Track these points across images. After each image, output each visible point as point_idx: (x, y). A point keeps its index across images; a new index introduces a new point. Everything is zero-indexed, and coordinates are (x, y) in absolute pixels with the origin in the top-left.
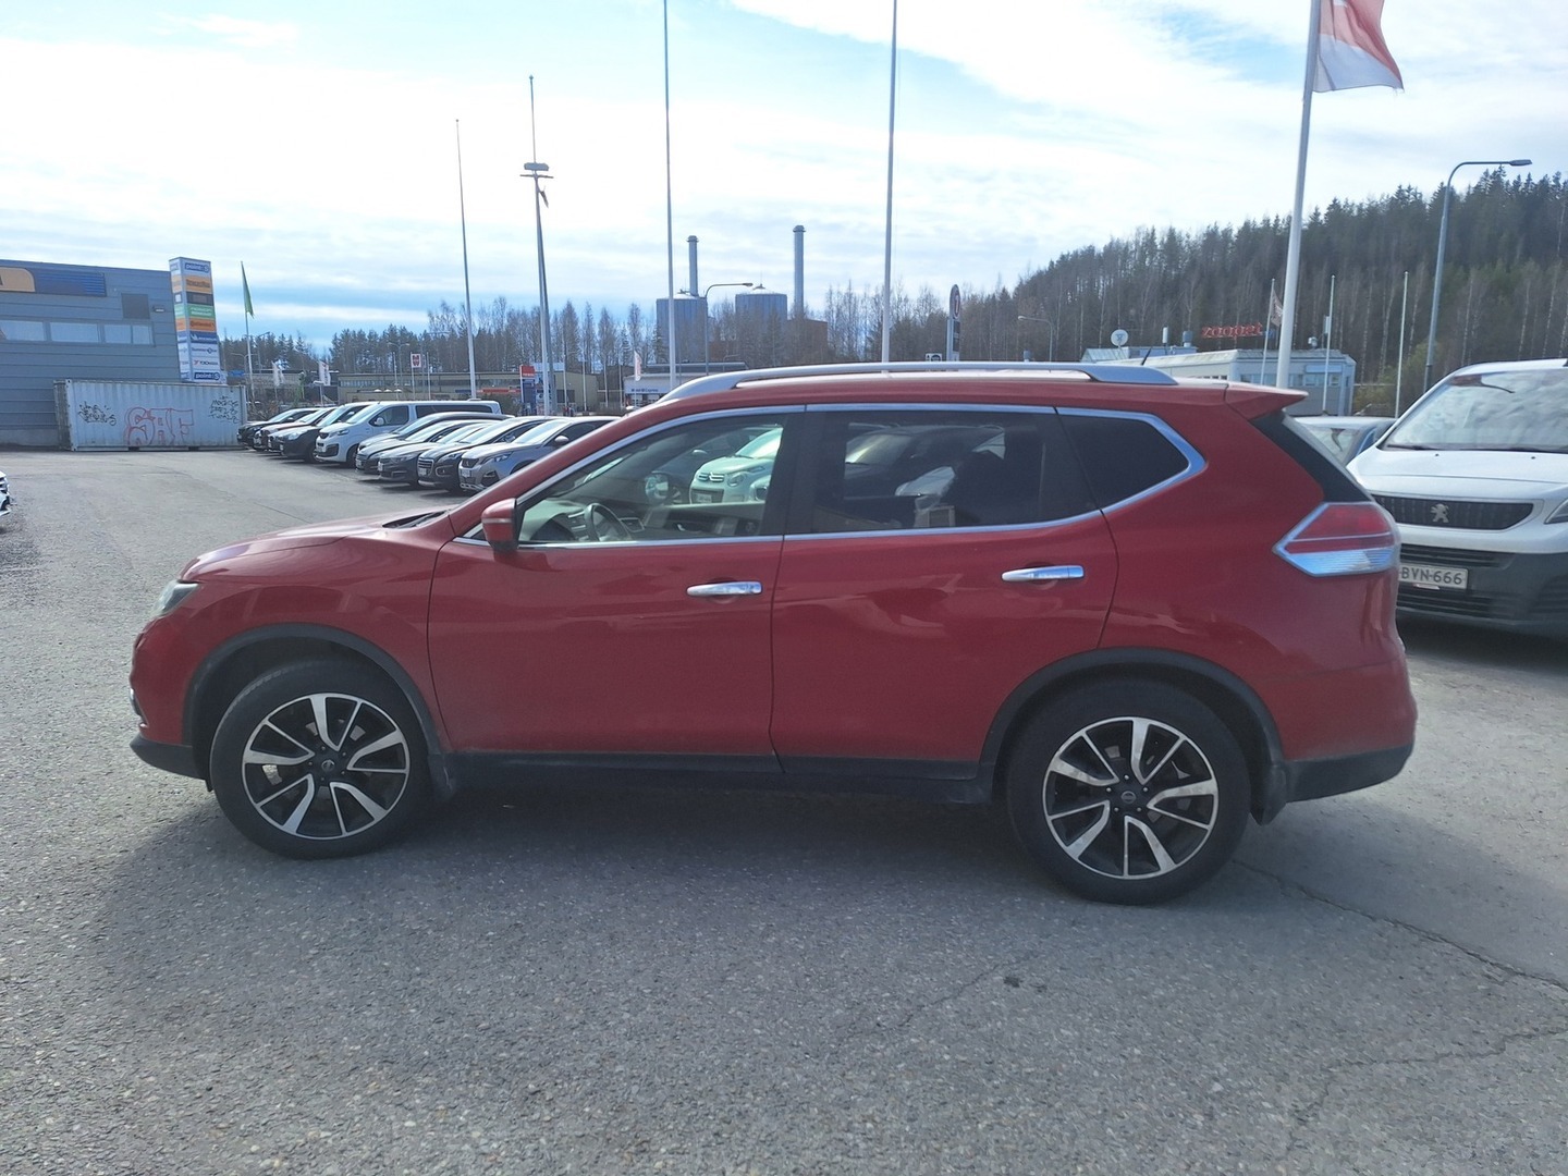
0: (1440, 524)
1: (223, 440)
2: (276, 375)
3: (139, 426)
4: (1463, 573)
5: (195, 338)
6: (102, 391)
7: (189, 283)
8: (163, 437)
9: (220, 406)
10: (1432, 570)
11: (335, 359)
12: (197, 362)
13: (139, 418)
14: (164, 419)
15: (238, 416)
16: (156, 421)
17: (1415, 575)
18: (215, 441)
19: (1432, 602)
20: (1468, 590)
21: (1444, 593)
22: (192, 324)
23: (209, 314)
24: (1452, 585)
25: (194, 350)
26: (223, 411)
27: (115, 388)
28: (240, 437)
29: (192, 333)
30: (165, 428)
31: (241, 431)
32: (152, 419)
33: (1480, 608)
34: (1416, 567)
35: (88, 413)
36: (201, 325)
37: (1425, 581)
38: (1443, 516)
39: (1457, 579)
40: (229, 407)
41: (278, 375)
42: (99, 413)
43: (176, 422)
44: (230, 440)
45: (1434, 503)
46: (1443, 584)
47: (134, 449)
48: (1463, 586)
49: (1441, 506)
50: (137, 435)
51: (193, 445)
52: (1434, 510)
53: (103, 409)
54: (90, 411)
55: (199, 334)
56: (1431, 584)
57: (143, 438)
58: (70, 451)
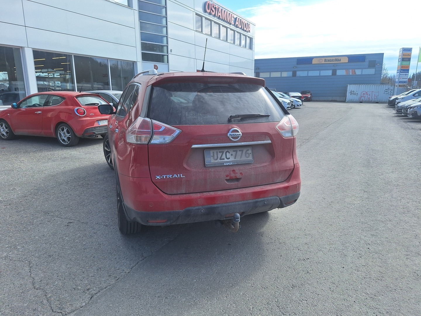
3: (363, 96)
5: (402, 71)
6: (356, 87)
7: (404, 55)
8: (369, 99)
9: (387, 91)
13: (364, 94)
14: (370, 95)
15: (392, 94)
16: (368, 95)
22: (402, 67)
23: (409, 64)
25: (400, 75)
27: (359, 86)
30: (370, 97)
32: (367, 94)
35: (352, 93)
36: (405, 67)
40: (390, 91)
42: (354, 93)
43: (373, 96)
47: (361, 102)
50: (363, 98)
53: (356, 92)
54: (352, 92)
57: (364, 99)
58: (345, 102)
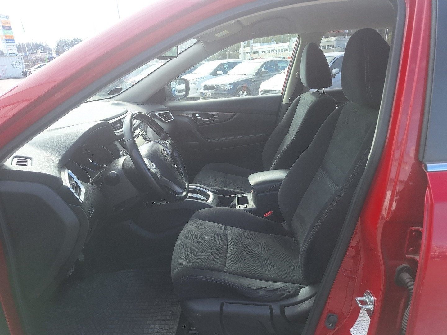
1: (18, 75)
2: (38, 54)
5: (7, 41)
7: (3, 22)
9: (15, 63)
11: (58, 48)
12: (9, 50)
15: (22, 67)
18: (15, 75)
22: (6, 37)
23: (11, 33)
25: (7, 45)
26: (16, 65)
28: (23, 74)
29: (6, 40)
31: (23, 72)
36: (9, 37)
40: (18, 64)
41: (39, 54)
43: (1, 70)
44: (20, 75)
51: (8, 77)
55: (9, 40)
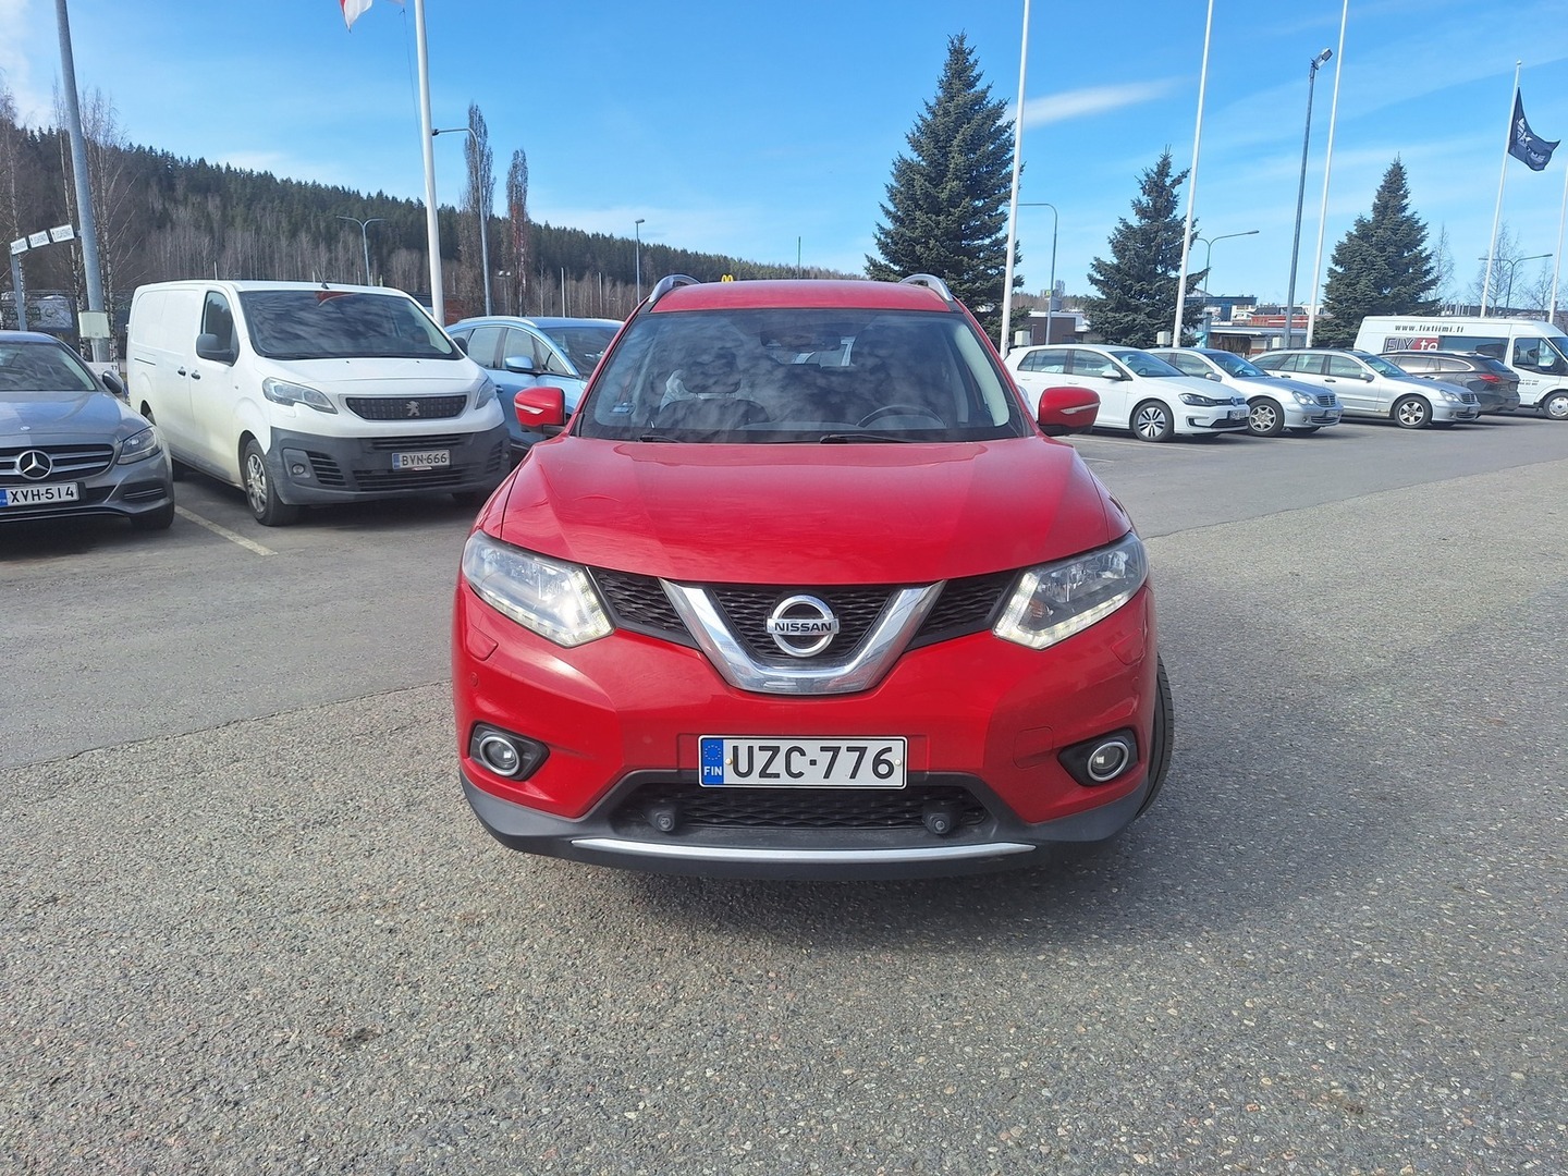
0: (414, 417)
4: (446, 453)
10: (425, 455)
17: (413, 461)
19: (424, 481)
20: (451, 466)
21: (436, 471)
24: (440, 464)
33: (455, 478)
34: (413, 455)
37: (421, 464)
38: (416, 411)
39: (442, 458)
45: (409, 400)
46: (434, 464)
48: (447, 463)
49: (412, 402)
52: (409, 406)
56: (425, 466)
